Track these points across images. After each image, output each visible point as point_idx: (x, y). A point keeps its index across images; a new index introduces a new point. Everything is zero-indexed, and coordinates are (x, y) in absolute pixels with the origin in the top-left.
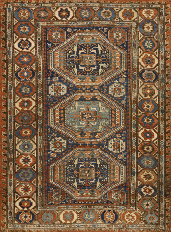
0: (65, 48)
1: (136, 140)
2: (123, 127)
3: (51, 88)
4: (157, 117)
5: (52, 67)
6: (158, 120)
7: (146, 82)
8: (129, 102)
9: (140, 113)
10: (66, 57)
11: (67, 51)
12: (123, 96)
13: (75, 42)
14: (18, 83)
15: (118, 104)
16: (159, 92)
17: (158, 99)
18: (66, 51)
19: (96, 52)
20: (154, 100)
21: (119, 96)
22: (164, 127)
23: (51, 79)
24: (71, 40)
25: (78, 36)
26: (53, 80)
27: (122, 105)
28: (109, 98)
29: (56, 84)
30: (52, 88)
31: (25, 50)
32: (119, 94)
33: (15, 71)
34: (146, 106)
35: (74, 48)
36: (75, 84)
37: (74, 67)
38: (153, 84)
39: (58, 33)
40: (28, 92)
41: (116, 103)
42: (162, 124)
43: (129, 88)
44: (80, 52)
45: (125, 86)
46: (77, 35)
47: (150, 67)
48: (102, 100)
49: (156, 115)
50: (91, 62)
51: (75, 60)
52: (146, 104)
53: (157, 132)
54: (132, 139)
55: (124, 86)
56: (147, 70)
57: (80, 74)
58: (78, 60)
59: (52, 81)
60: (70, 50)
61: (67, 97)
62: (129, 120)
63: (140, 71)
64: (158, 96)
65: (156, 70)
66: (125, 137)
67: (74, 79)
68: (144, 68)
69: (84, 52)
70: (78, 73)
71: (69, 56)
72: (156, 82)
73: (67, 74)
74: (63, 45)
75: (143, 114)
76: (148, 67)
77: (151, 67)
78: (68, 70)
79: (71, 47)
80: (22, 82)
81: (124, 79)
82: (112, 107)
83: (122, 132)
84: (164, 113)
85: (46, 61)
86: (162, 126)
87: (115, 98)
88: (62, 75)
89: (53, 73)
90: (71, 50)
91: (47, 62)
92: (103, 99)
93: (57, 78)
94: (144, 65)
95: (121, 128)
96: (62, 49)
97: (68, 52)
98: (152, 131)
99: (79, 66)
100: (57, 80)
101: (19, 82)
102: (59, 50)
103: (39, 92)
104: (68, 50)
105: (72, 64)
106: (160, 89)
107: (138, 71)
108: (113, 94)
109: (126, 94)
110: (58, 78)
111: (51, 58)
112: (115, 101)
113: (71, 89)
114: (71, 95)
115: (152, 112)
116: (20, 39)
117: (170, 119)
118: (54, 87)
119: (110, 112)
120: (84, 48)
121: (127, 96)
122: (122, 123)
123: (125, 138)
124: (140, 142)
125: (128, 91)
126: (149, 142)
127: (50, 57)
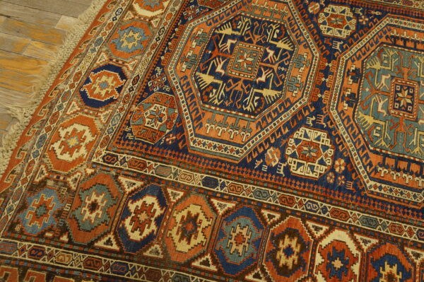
2: (368, 185)
54: (327, 205)
66: (335, 182)
83: (352, 180)
119: (415, 158)
122: (378, 184)
126: (313, 260)
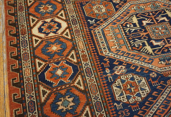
0: (119, 22)
3: (116, 88)
5: (106, 51)
10: (126, 33)
11: (124, 25)
13: (131, 12)
14: (46, 92)
18: (122, 25)
19: (168, 20)
23: (112, 72)
24: (124, 12)
25: (131, 5)
26: (116, 72)
29: (123, 78)
30: (119, 87)
31: (52, 34)
33: (38, 71)
35: (132, 20)
36: (159, 70)
37: (144, 45)
39: (101, 6)
40: (71, 107)
44: (144, 23)
46: (129, 5)
50: (167, 33)
51: (142, 34)
57: (158, 53)
58: (145, 34)
59: (115, 74)
60: (127, 24)
61: (155, 98)
67: (152, 62)
69: (149, 22)
70: (155, 52)
71: (130, 31)
73: (138, 58)
74: (114, 18)
78: (137, 50)
79: (128, 19)
80: (55, 90)
85: (92, 44)
88: (129, 60)
89: (112, 60)
90: (129, 23)
91: (95, 45)
93: (122, 67)
96: (115, 24)
97: (126, 26)
99: (151, 41)
100: (124, 70)
101: (48, 92)
102: (110, 25)
103: (94, 101)
104: (125, 23)
105: (140, 41)
110: (124, 67)
111: (100, 39)
113: (156, 82)
114: (160, 92)
116: (40, 21)
118: (121, 84)
120: (148, 18)
127: (98, 38)
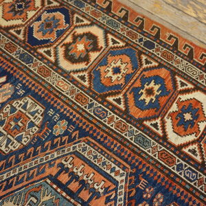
1: (184, 163)
4: (154, 64)
6: (165, 67)
7: (56, 41)
8: (71, 114)
9: (118, 101)
12: (43, 119)
15: (53, 146)
16: (100, 26)
17: (115, 36)
20: (111, 48)
21: (35, 129)
22: (189, 64)
27: (64, 138)
28: (15, 163)
32: (32, 124)
34: (114, 74)
38: (72, 28)
41: (48, 152)
42: (178, 62)
43: (37, 91)
45: (24, 95)
47: (34, 13)
48: (4, 190)
49: (149, 65)
52: (108, 71)
53: (193, 87)
55: (20, 97)
56: (33, 22)
62: (115, 146)
63: (23, 39)
64: (106, 32)
65: (51, 5)
68: (23, 26)
72: (75, 19)
75: (125, 95)
76: (29, 17)
77: (35, 9)
81: (8, 85)
82: (48, 171)
84: (156, 44)
86: (182, 65)
87: (29, 145)
92: (5, 183)
94: (19, 22)
95: (123, 184)
98: (184, 97)
106: (94, 21)
107: (20, 43)
108: (15, 141)
109: (47, 106)
112: (39, 148)
115: (135, 68)
117: (177, 39)
121: (52, 107)
123: (159, 195)
124: (198, 153)
125: (43, 95)
